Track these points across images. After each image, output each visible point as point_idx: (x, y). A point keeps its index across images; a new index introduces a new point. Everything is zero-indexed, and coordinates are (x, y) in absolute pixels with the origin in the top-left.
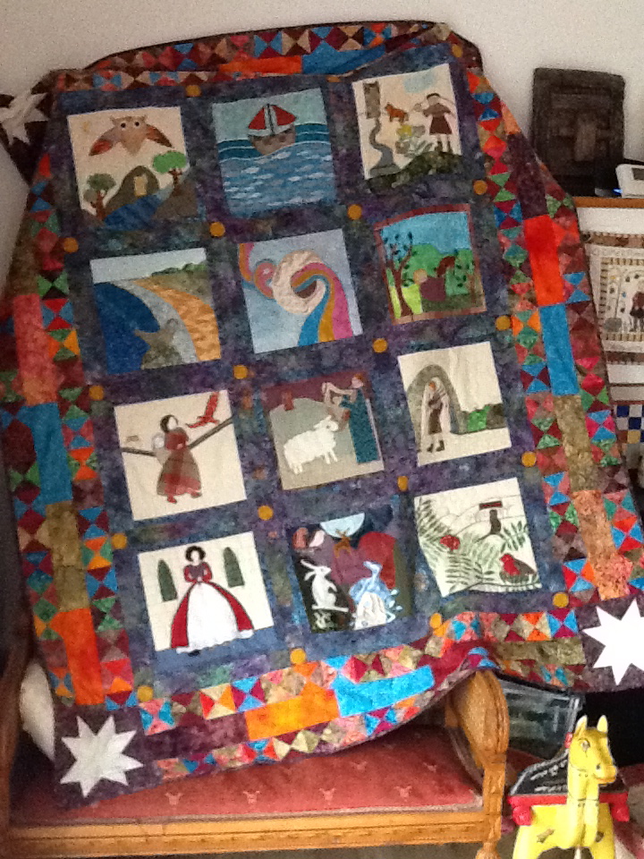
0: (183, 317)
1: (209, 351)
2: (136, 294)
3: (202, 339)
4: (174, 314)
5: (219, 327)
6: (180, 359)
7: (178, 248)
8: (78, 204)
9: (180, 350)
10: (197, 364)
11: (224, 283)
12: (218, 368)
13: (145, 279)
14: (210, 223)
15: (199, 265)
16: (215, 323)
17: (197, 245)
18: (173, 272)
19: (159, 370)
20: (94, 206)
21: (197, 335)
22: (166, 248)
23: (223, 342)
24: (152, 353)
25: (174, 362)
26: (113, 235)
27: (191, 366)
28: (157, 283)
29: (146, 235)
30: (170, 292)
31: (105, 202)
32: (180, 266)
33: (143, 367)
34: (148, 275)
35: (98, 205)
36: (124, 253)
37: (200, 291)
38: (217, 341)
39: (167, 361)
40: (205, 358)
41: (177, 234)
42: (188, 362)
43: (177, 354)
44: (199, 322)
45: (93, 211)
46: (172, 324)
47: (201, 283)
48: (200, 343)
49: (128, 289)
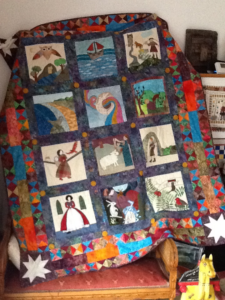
0: (65, 115)
1: (74, 127)
2: (48, 107)
3: (72, 123)
4: (61, 115)
5: (77, 119)
6: (64, 130)
7: (63, 92)
8: (29, 77)
9: (64, 127)
10: (70, 132)
11: (79, 104)
12: (77, 133)
13: (52, 103)
14: (74, 83)
15: (71, 97)
16: (76, 118)
17: (70, 91)
18: (61, 100)
19: (57, 134)
20: (34, 77)
21: (70, 122)
22: (59, 92)
23: (79, 124)
24: (54, 128)
25: (62, 131)
26: (40, 87)
27: (67, 132)
28: (55, 104)
29: (52, 87)
30: (60, 107)
31: (38, 76)
32: (64, 98)
33: (51, 133)
34: (53, 101)
35: (35, 77)
36: (44, 93)
37: (71, 107)
38: (77, 124)
39: (59, 131)
40: (73, 130)
41: (63, 87)
42: (66, 131)
43: (63, 128)
44: (70, 117)
45: (34, 79)
46: (61, 118)
47: (71, 104)
48: (71, 125)
49: (46, 106)
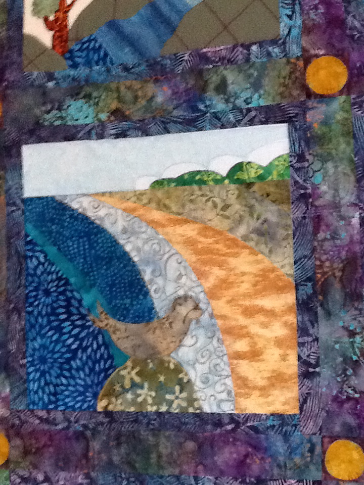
0: (212, 294)
2: (107, 225)
3: (254, 355)
4: (189, 285)
9: (194, 374)
13: (139, 195)
14: (307, 59)
15: (268, 169)
16: (292, 319)
17: (269, 116)
18: (202, 182)
19: (137, 418)
20: (49, 25)
21: (242, 346)
22: (192, 124)
23: (308, 371)
26: (77, 90)
27: (217, 420)
28: (162, 206)
29: (151, 88)
30: (190, 231)
31: (73, 16)
32: (222, 167)
34: (143, 184)
35: (57, 25)
36: (97, 132)
37: (265, 233)
38: (292, 366)
41: (222, 88)
44: (249, 312)
46: (183, 310)
